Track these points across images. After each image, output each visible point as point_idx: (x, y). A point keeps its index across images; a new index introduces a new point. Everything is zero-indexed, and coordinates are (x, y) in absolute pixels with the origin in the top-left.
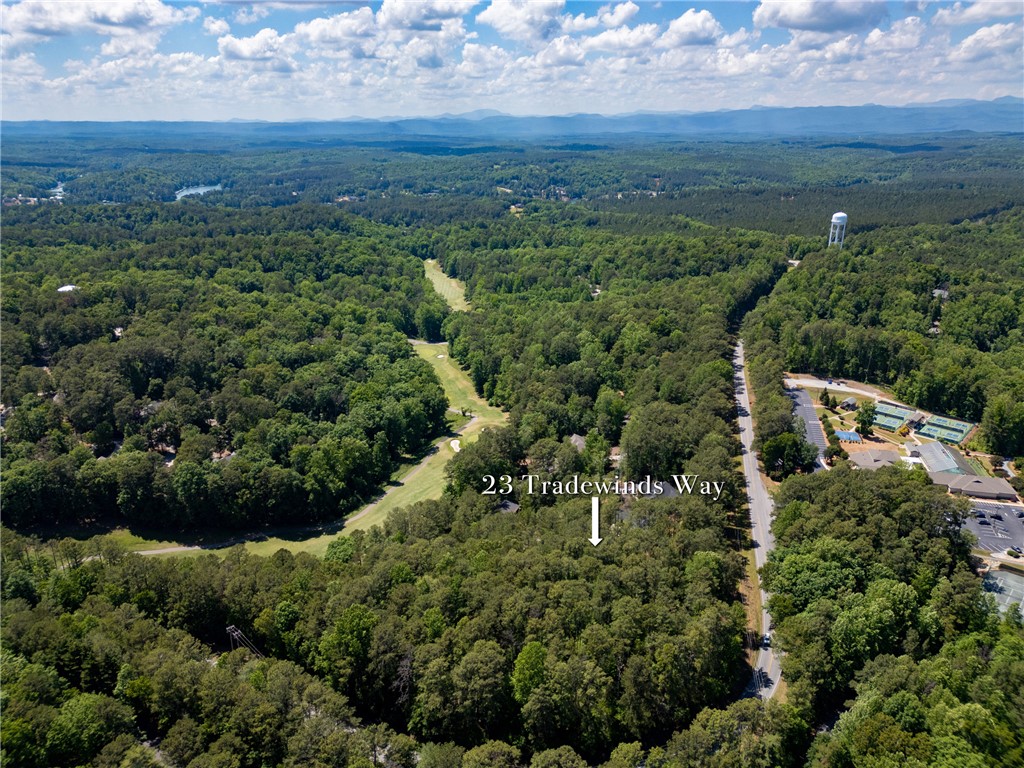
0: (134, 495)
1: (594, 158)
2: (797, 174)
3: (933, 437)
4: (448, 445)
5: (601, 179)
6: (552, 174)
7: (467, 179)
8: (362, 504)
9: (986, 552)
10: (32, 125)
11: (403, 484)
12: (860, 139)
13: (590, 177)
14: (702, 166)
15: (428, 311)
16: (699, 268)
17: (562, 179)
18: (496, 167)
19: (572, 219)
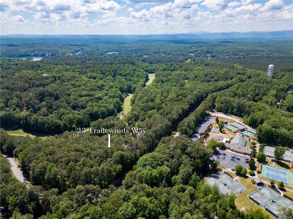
0: (24, 122)
1: (225, 46)
5: (223, 52)
6: (208, 50)
7: (182, 51)
9: (225, 168)
10: (85, 36)
13: (220, 51)
18: (193, 48)
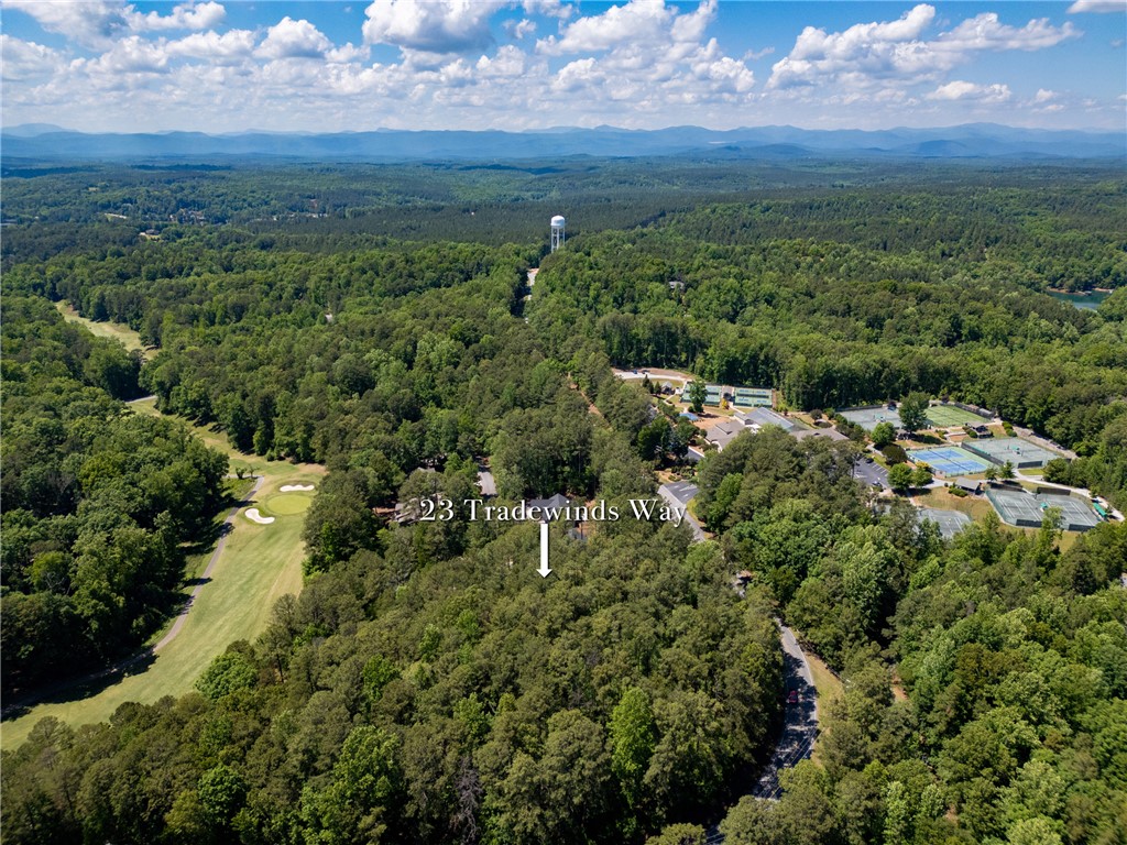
1: (224, 178)
2: (458, 193)
3: (750, 405)
4: (243, 517)
5: (244, 200)
6: (179, 196)
7: (55, 204)
8: (165, 620)
11: (209, 580)
12: (496, 162)
13: (229, 198)
14: (356, 186)
15: (109, 359)
16: (439, 279)
17: (194, 201)
19: (238, 241)
